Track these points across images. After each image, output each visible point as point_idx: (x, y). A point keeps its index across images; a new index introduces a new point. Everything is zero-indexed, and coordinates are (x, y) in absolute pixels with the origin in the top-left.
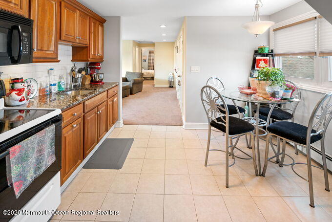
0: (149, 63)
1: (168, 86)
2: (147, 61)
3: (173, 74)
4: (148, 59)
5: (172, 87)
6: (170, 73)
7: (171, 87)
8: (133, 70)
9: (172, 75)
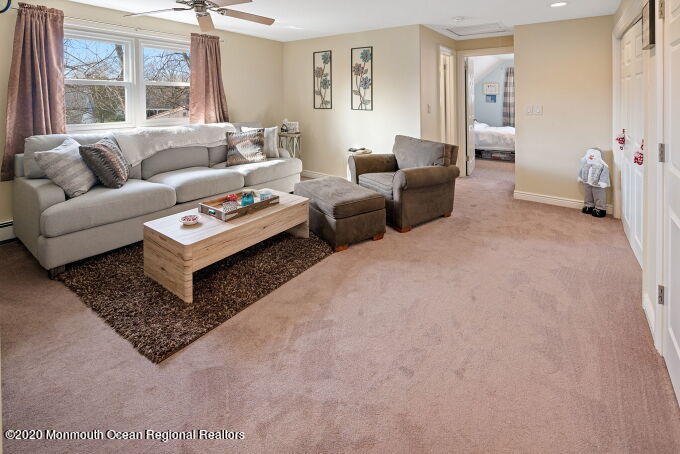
0: (505, 105)
1: (579, 203)
2: (500, 99)
3: (608, 157)
4: (502, 93)
5: (602, 214)
6: (591, 152)
7: (593, 212)
8: (422, 132)
9: (599, 162)
